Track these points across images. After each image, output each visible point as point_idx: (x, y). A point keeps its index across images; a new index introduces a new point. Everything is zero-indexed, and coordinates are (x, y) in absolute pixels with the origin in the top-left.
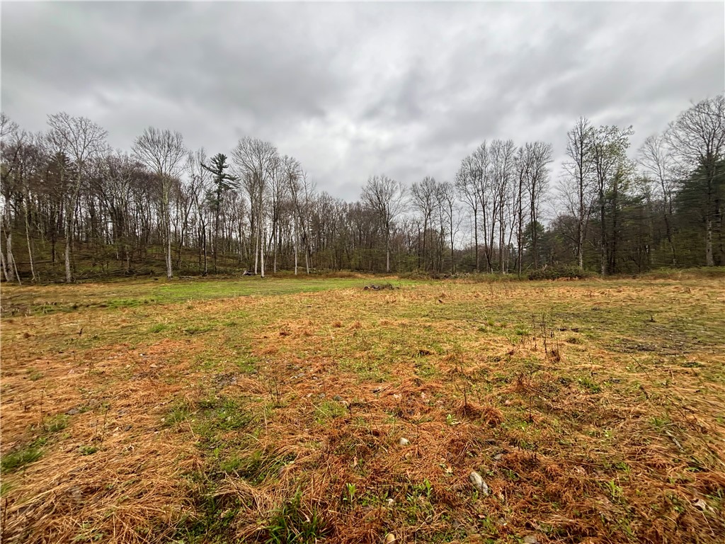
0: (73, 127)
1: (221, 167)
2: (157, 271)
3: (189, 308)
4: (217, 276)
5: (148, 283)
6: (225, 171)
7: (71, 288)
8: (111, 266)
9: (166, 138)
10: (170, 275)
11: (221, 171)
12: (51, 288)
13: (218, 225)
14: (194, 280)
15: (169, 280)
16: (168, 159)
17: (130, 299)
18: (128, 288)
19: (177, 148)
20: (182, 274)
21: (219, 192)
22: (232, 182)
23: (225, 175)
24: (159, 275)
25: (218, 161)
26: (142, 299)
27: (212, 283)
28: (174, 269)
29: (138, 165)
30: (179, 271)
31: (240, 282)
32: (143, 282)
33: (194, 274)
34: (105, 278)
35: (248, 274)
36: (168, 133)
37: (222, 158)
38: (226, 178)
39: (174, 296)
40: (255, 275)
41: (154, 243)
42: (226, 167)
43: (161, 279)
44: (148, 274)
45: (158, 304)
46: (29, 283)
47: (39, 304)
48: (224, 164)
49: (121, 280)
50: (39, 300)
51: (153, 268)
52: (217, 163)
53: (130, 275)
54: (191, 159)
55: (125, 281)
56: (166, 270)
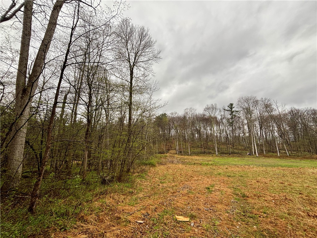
0: (189, 111)
1: (231, 108)
2: (212, 152)
3: (226, 168)
4: (235, 155)
5: (210, 157)
6: (233, 110)
7: (190, 157)
8: (199, 150)
9: (212, 106)
10: (217, 154)
11: (232, 110)
12: (187, 157)
13: (233, 131)
14: (226, 156)
15: (217, 156)
16: (213, 112)
17: (207, 163)
18: (205, 158)
19: (216, 109)
20: (221, 154)
21: (232, 118)
22: (237, 113)
23: (234, 111)
24: (213, 154)
25: (230, 106)
26: (210, 163)
27: (233, 158)
28: (218, 151)
29: (204, 115)
30: (220, 152)
31: (246, 159)
32: (209, 156)
33: (226, 154)
34: (198, 154)
35: (249, 154)
36: (212, 105)
37: (232, 105)
38: (234, 112)
39: (220, 163)
40: (253, 155)
41: (210, 141)
42: (234, 108)
43: (214, 155)
44: (210, 153)
45: (216, 165)
46: (181, 155)
47: (186, 162)
48: (233, 107)
49: (202, 155)
50: (186, 160)
51: (211, 151)
52: (230, 107)
53: (204, 153)
54: (220, 111)
55: (203, 156)
56: (215, 151)
